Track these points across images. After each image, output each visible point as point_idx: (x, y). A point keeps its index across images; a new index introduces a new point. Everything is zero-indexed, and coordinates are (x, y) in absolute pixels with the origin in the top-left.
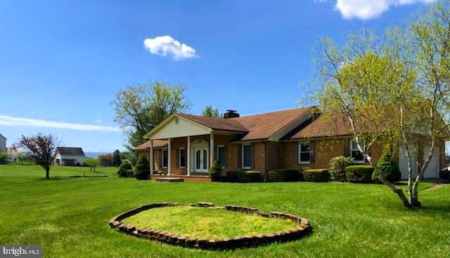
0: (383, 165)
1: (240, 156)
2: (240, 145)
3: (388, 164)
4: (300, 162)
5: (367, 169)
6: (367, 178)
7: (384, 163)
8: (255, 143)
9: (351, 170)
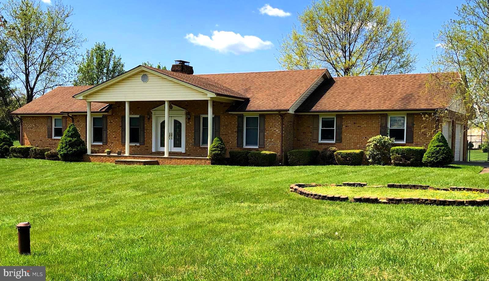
0: (437, 146)
1: (240, 131)
2: (241, 117)
3: (442, 146)
4: (320, 141)
5: (416, 150)
6: (416, 160)
7: (437, 144)
8: (264, 115)
9: (397, 151)
